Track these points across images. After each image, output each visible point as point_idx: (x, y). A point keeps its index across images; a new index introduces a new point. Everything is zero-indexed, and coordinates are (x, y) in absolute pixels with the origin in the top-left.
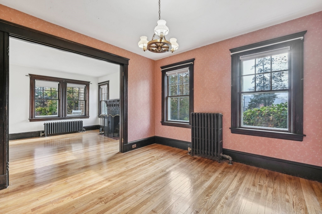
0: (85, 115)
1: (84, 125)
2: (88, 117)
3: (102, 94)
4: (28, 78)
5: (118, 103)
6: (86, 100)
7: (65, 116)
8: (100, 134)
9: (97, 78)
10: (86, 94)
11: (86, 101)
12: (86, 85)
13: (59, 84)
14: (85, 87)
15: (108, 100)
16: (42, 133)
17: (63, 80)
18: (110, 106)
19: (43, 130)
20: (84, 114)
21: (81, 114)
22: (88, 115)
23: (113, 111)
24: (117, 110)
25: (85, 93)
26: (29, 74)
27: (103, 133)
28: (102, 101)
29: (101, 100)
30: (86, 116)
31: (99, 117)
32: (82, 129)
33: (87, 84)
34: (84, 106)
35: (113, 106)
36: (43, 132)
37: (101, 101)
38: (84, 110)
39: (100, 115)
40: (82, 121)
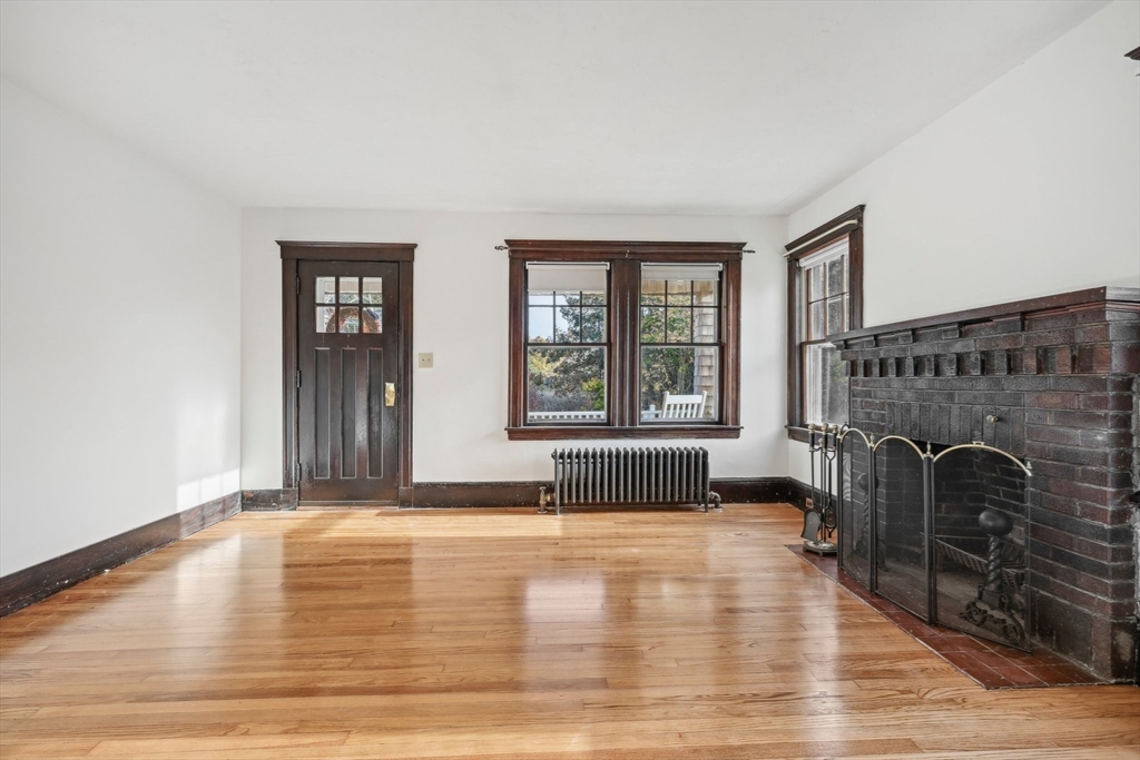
0: (720, 422)
1: (716, 472)
2: (735, 432)
3: (809, 304)
4: (504, 258)
5: (958, 347)
6: (724, 339)
7: (633, 422)
8: (808, 552)
9: (783, 216)
10: (724, 310)
11: (727, 345)
12: (726, 263)
13: (609, 273)
14: (721, 273)
15: (854, 334)
16: (546, 493)
17: (624, 249)
18: (876, 370)
19: (551, 478)
20: (714, 414)
21: (701, 416)
22: (736, 420)
23: (908, 410)
24: (951, 397)
25: (719, 307)
26: (506, 241)
27: (825, 546)
28: (809, 342)
29: (800, 337)
30: (725, 425)
31: (793, 434)
32: (704, 495)
33: (728, 256)
34: (715, 373)
35: (899, 372)
36: (550, 488)
37: (802, 345)
38: (715, 392)
39: (795, 425)
40: (705, 455)
